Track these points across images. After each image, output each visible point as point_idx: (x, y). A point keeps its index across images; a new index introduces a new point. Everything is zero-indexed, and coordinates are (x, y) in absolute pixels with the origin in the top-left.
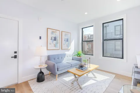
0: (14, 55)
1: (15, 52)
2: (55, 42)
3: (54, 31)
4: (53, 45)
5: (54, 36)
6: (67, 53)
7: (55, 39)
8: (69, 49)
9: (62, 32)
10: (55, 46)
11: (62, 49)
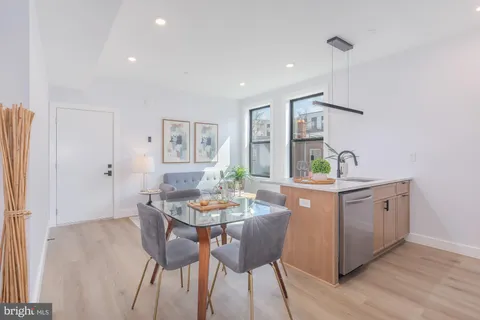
0: (107, 170)
1: (110, 166)
2: (179, 147)
3: (177, 124)
4: (174, 153)
5: (176, 134)
6: (208, 170)
7: (180, 140)
8: (215, 163)
9: (195, 124)
10: (179, 155)
11: (195, 162)
